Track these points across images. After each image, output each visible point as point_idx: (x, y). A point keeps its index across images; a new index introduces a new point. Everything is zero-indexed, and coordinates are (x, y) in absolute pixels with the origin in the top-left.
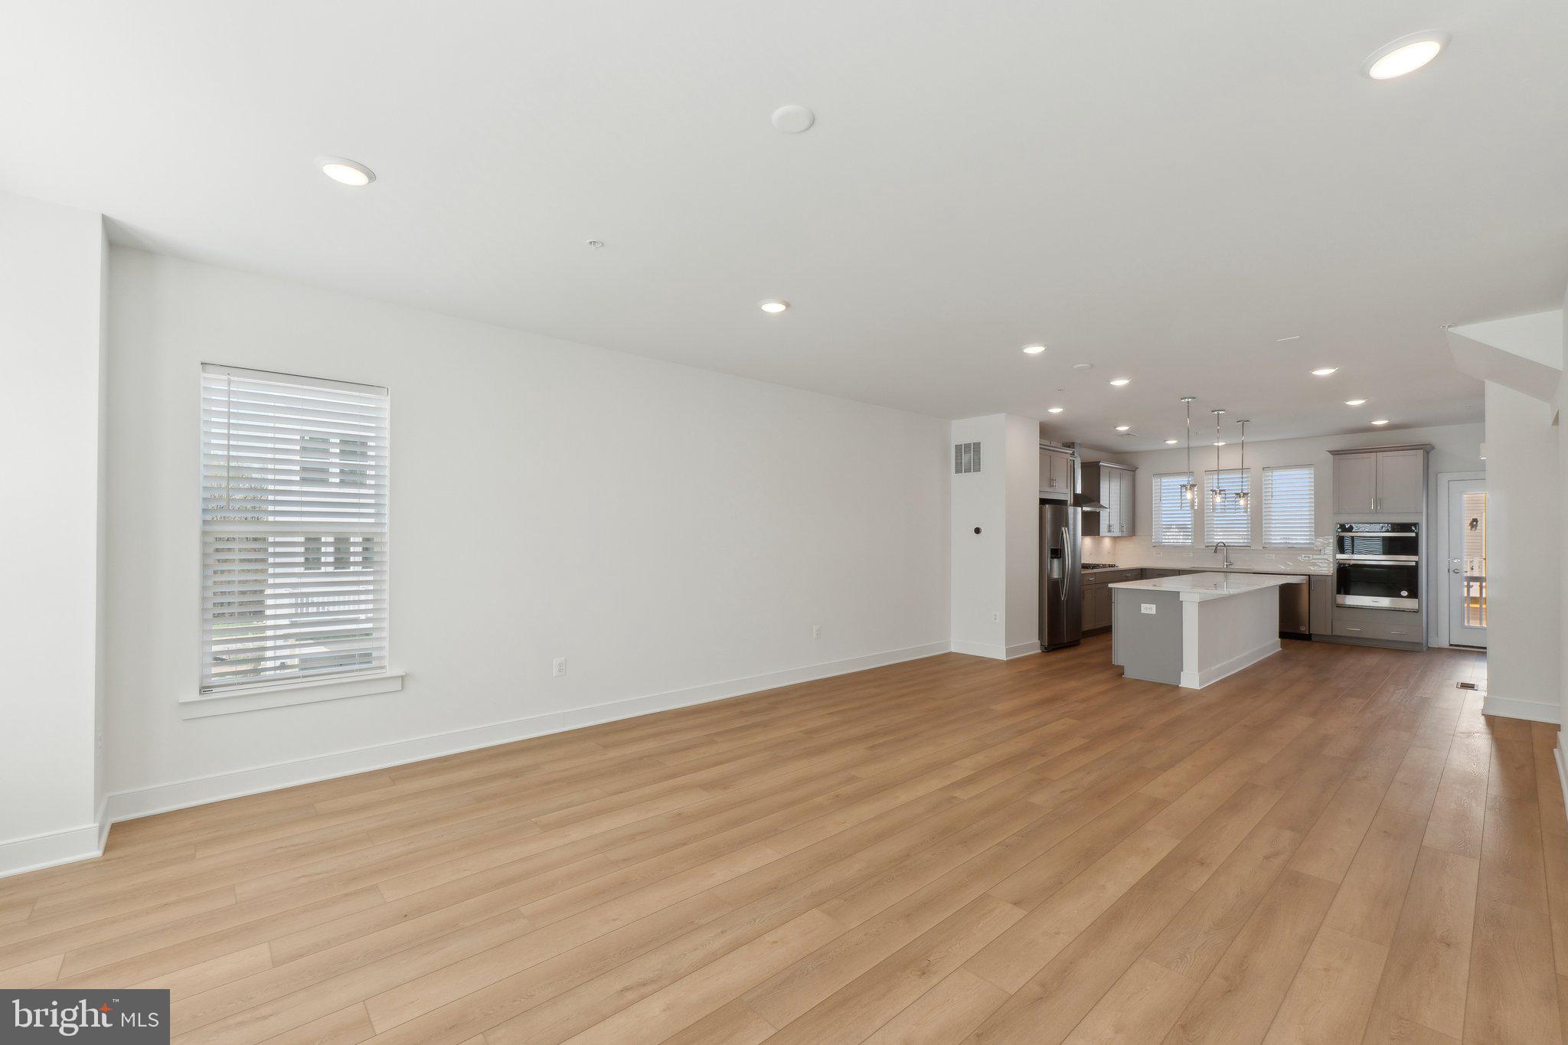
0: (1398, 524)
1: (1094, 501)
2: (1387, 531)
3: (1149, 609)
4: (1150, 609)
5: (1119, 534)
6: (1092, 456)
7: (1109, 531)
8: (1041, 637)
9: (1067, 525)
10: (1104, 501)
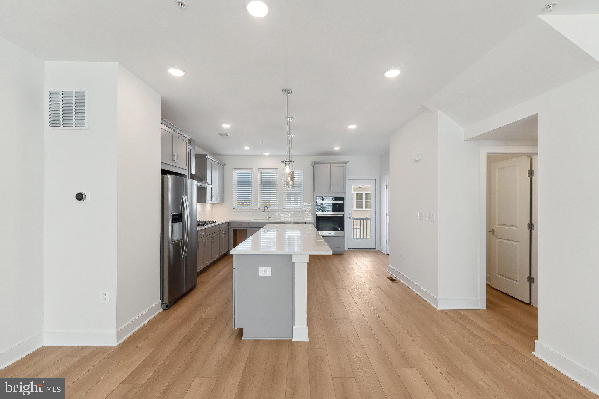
0: (337, 198)
1: (203, 180)
2: (333, 201)
3: (265, 271)
4: (267, 271)
5: (217, 202)
6: (201, 152)
7: (211, 200)
8: (162, 297)
9: (186, 194)
10: (209, 180)
